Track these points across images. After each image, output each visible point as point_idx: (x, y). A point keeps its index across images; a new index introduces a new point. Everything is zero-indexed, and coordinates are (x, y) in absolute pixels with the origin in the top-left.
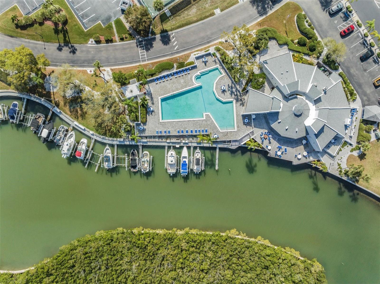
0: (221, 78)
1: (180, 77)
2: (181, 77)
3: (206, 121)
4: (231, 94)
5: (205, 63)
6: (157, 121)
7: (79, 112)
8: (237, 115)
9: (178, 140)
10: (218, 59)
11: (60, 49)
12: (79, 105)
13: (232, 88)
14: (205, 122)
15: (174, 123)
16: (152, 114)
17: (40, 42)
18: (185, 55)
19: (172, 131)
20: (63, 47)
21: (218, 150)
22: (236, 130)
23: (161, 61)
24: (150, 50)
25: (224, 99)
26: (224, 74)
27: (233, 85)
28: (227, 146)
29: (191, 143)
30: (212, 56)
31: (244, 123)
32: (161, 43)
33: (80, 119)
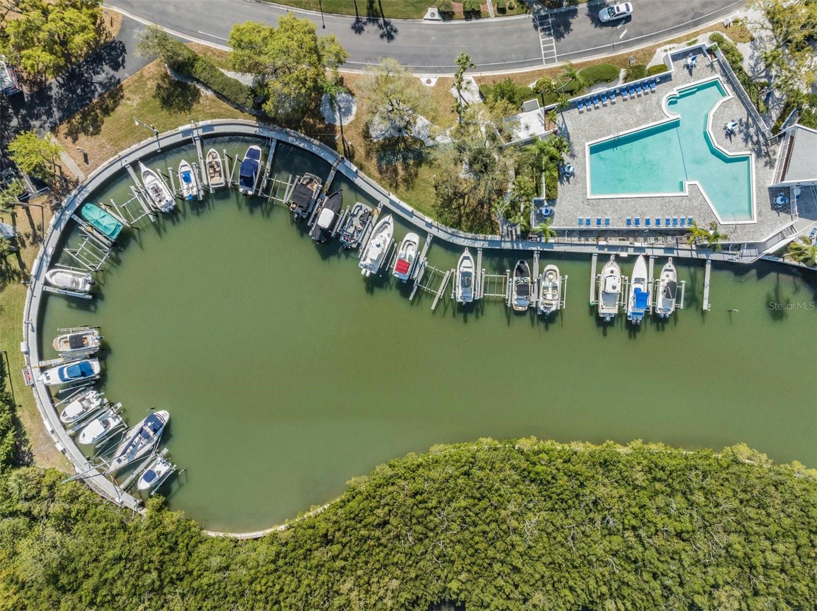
0: (725, 105)
1: (633, 98)
2: (637, 99)
3: (690, 200)
4: (746, 140)
5: (689, 68)
6: (580, 197)
7: (401, 172)
8: (759, 188)
9: (624, 240)
10: (718, 61)
11: (358, 28)
12: (400, 156)
13: (747, 126)
14: (688, 202)
15: (619, 201)
16: (568, 180)
17: (313, 13)
18: (643, 50)
19: (613, 219)
20: (365, 24)
21: (708, 267)
22: (755, 221)
23: (590, 62)
24: (564, 37)
25: (729, 151)
26: (731, 95)
27: (750, 120)
28: (730, 257)
29: (652, 248)
30: (704, 54)
31: (774, 207)
32: (590, 22)
33: (402, 188)
